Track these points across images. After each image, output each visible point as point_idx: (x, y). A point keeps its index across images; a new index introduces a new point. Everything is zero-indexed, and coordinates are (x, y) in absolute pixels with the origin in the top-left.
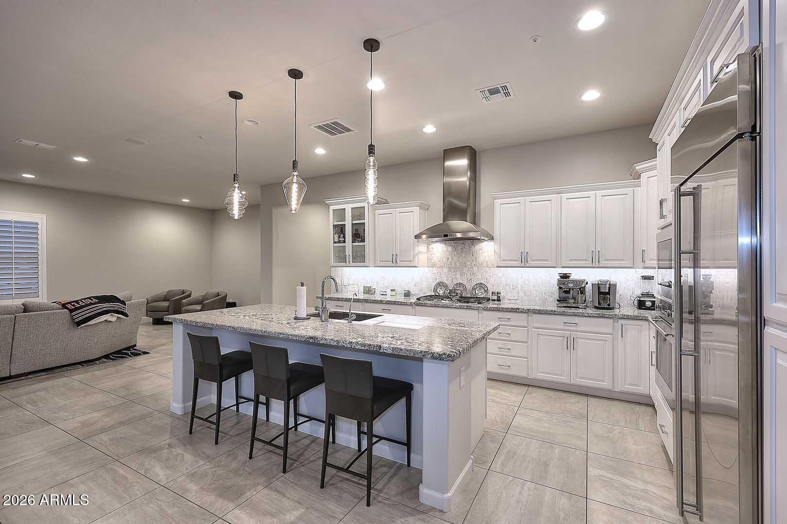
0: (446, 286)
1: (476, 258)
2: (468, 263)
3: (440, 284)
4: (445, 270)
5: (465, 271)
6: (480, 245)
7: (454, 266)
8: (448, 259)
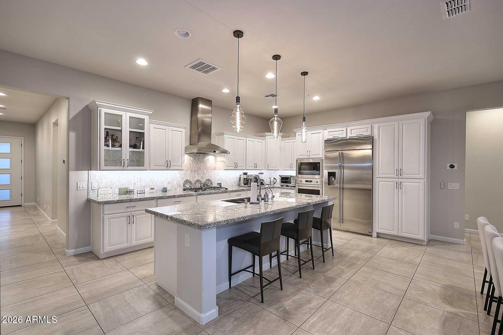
0: (190, 183)
1: (206, 165)
2: (202, 168)
3: (187, 181)
4: (189, 172)
5: (200, 172)
6: (208, 157)
7: (194, 169)
8: (191, 165)
